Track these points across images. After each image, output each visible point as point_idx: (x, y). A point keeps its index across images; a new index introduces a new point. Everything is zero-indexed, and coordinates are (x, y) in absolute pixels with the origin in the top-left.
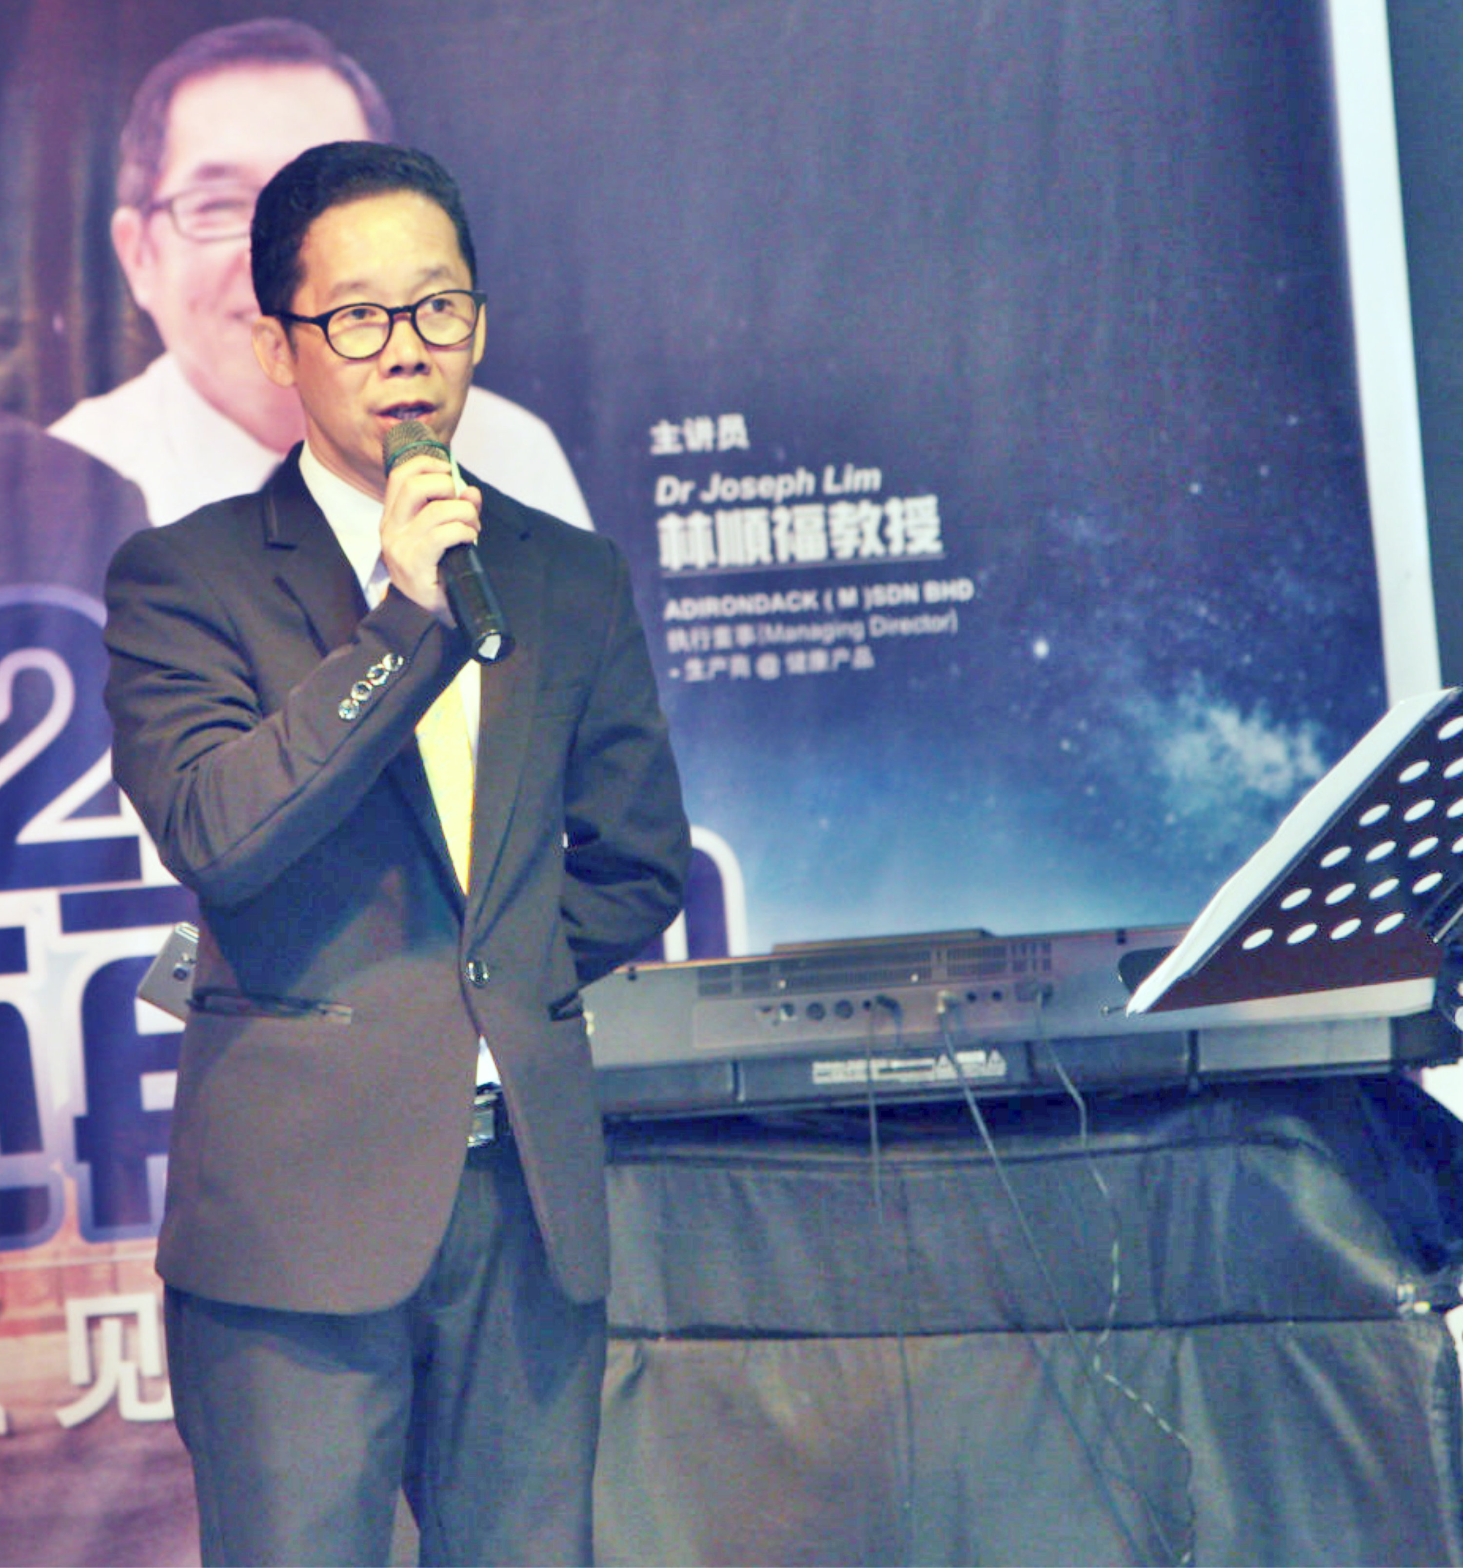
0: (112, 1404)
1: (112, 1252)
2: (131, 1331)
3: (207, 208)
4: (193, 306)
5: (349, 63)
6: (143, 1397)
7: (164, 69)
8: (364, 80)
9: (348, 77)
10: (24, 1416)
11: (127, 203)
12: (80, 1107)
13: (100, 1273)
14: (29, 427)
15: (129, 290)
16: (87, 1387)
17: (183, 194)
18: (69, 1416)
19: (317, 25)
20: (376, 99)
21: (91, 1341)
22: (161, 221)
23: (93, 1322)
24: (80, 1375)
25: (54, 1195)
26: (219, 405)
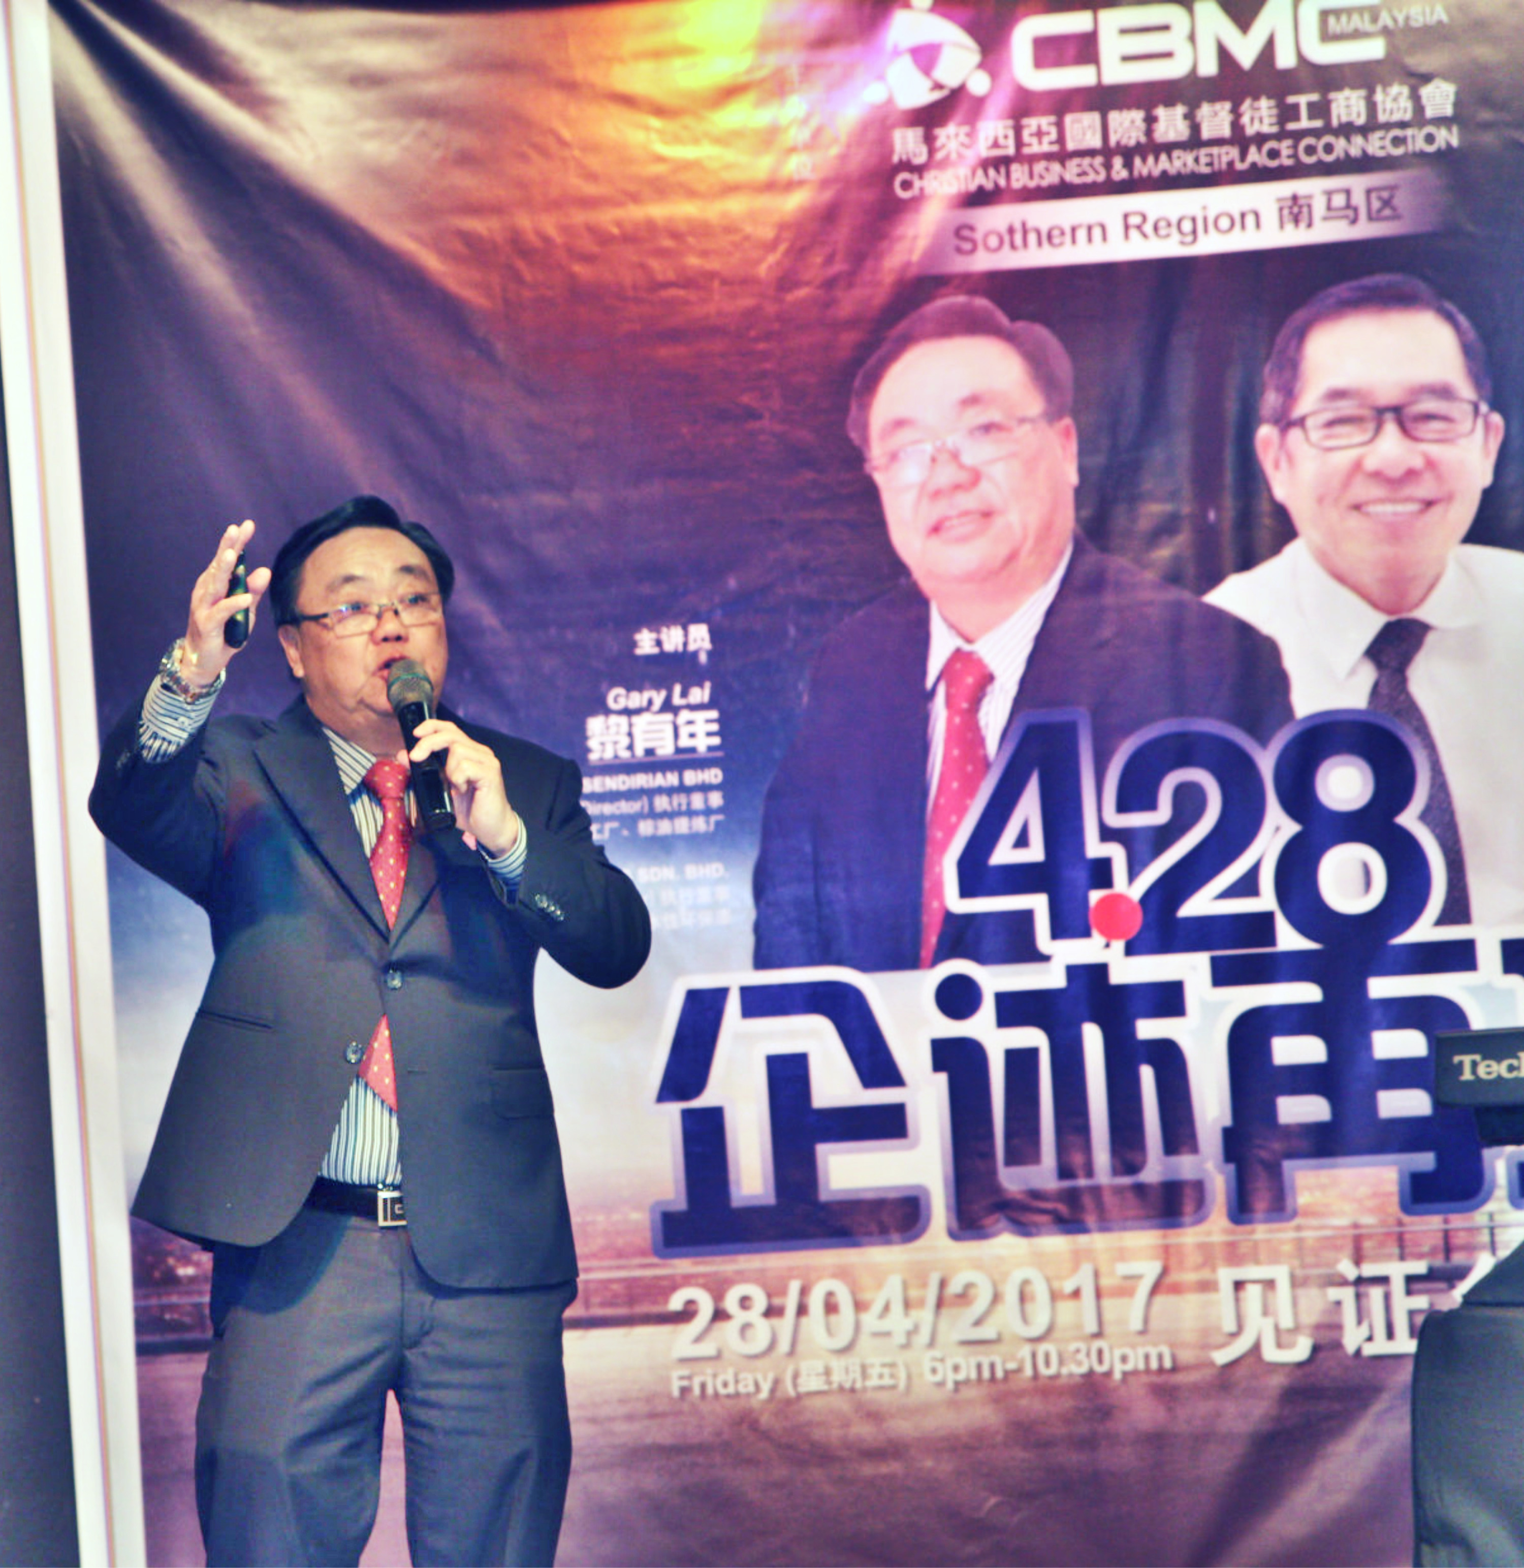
0: (1256, 1349)
1: (1253, 1232)
2: (1270, 1294)
3: (1331, 424)
4: (1320, 500)
5: (1450, 306)
6: (1279, 1345)
7: (1300, 315)
8: (1462, 319)
9: (1449, 318)
10: (1187, 1356)
11: (1268, 421)
12: (1228, 1121)
13: (1243, 1249)
14: (1187, 595)
15: (1269, 490)
16: (1234, 1335)
17: (1314, 413)
18: (1222, 1357)
19: (1424, 278)
20: (1472, 335)
21: (1237, 1300)
22: (1295, 434)
23: (1239, 1285)
24: (1229, 1325)
25: (1208, 1186)
26: (1340, 578)
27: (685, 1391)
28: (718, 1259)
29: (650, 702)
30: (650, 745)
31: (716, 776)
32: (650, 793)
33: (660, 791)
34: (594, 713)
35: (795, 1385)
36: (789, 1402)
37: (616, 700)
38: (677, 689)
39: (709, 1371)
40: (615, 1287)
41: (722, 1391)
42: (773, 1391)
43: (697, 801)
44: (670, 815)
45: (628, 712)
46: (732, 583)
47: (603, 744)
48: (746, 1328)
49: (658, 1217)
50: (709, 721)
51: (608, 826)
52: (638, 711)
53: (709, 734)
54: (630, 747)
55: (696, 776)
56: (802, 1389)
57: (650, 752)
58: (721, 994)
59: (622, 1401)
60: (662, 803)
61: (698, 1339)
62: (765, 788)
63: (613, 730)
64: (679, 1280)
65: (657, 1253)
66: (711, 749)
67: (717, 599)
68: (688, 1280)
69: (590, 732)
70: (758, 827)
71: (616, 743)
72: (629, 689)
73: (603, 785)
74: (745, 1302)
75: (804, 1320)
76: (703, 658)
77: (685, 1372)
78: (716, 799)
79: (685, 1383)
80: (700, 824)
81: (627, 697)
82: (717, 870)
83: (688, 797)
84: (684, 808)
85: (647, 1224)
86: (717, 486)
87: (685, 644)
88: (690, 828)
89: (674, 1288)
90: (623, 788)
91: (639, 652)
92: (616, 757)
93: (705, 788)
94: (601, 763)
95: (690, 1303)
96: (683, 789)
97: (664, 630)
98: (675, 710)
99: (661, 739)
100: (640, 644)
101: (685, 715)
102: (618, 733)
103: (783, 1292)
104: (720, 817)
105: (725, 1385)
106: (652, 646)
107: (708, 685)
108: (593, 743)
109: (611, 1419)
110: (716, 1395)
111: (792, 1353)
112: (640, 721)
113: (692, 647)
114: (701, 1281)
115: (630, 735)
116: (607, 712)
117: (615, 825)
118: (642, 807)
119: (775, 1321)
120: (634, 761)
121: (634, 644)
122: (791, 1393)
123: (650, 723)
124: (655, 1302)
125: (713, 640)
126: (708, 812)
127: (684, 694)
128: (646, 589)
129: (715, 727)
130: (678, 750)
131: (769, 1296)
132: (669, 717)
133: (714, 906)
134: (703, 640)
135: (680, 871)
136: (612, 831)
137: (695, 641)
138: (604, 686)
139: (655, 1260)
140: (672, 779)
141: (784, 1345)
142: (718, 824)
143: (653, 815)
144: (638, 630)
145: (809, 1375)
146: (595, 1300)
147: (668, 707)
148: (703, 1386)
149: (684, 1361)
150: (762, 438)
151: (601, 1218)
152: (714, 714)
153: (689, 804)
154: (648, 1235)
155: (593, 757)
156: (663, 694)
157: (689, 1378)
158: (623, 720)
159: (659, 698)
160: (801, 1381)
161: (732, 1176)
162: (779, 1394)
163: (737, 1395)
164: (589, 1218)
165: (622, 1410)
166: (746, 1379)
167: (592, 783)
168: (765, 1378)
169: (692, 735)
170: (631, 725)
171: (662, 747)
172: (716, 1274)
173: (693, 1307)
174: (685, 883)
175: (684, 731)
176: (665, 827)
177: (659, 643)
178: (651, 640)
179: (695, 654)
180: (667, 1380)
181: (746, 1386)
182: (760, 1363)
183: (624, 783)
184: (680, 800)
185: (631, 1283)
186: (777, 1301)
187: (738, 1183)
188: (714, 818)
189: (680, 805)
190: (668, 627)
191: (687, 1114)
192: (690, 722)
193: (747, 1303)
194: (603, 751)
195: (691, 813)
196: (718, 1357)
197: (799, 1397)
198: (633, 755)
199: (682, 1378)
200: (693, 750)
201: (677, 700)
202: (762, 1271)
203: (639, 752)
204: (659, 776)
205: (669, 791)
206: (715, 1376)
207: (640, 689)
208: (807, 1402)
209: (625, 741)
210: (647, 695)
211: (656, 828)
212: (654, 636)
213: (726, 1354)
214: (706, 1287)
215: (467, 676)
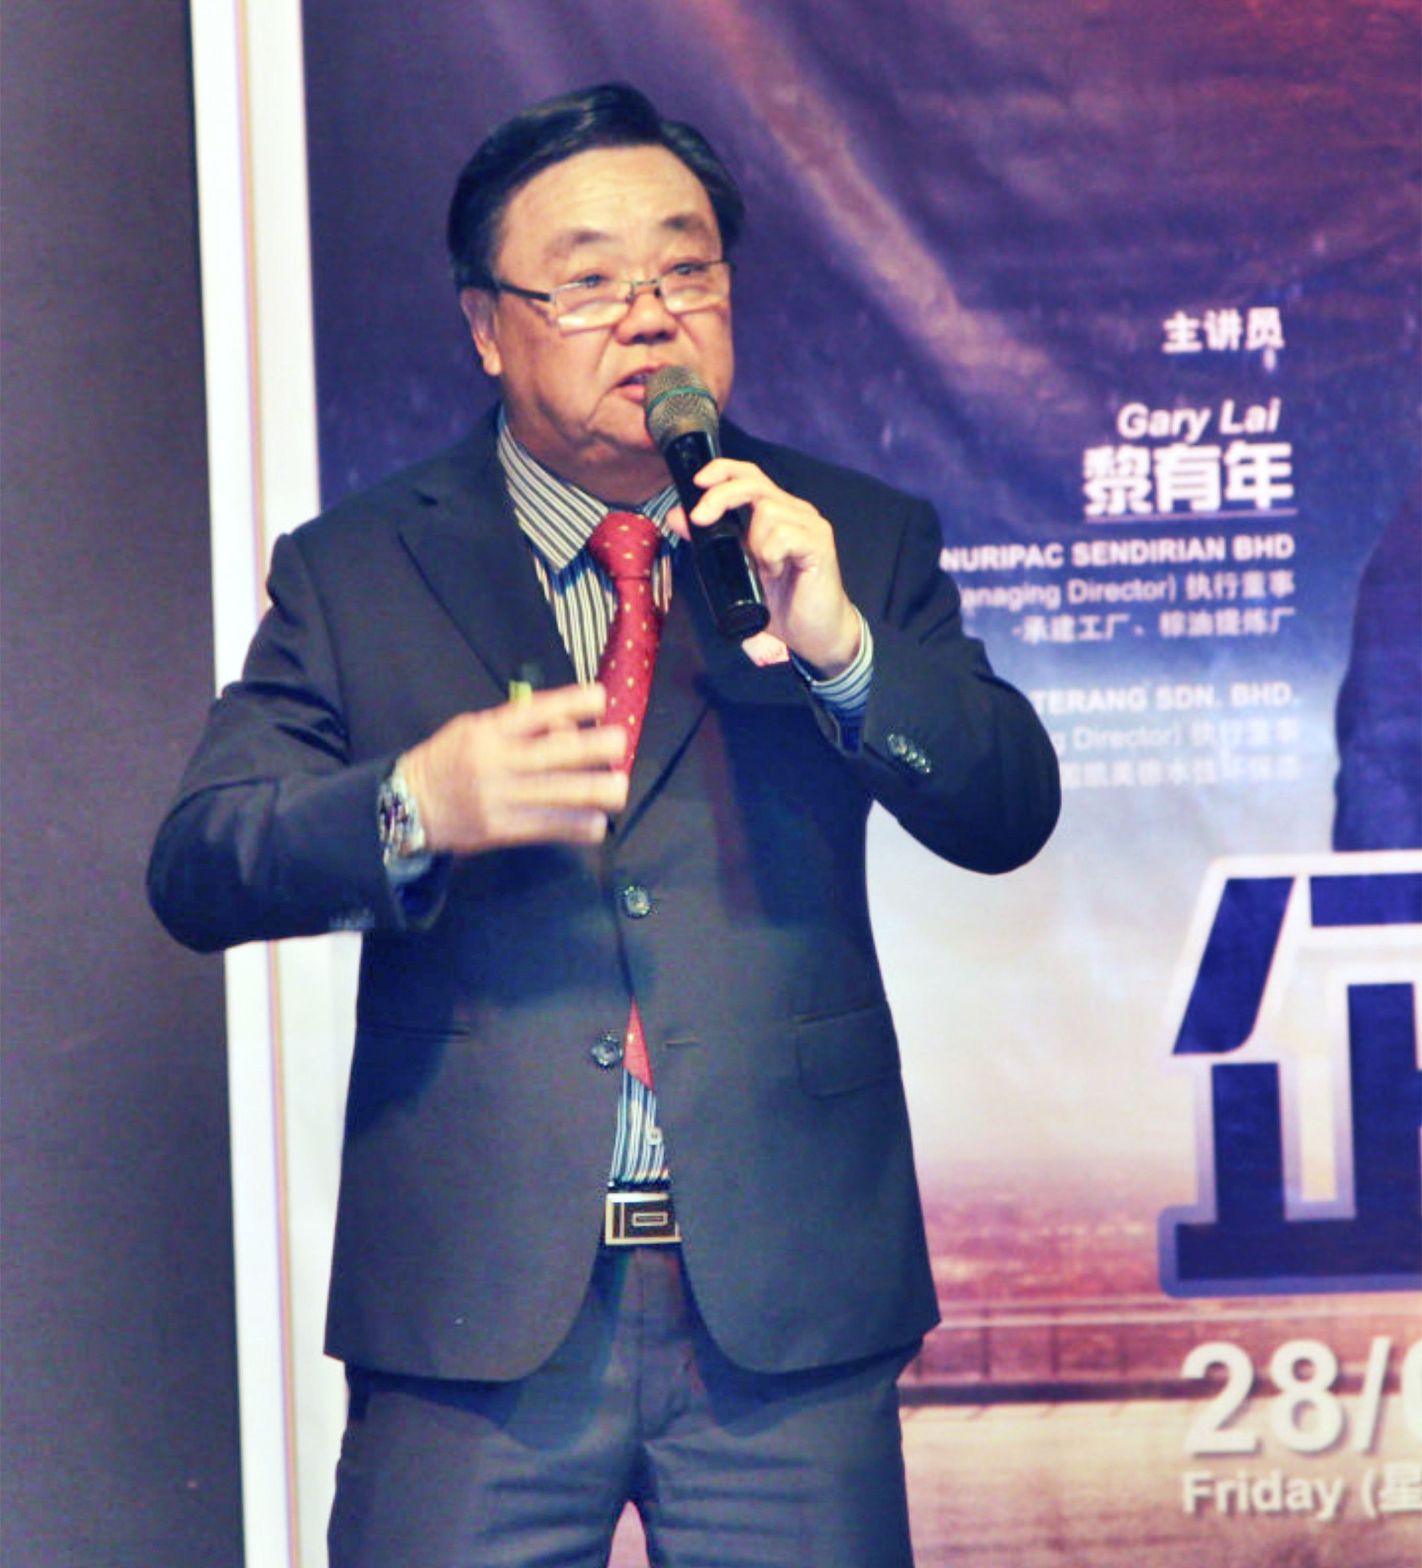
27: (1203, 1503)
28: (1262, 1300)
29: (1185, 427)
30: (1182, 494)
31: (1284, 547)
32: (1182, 570)
33: (1195, 566)
34: (1097, 443)
35: (1376, 1501)
36: (1365, 1526)
37: (1130, 423)
38: (1228, 408)
39: (1242, 1474)
40: (1100, 1338)
41: (1261, 1506)
42: (1340, 1509)
43: (1253, 584)
44: (1212, 606)
45: (1150, 442)
46: (1320, 245)
47: (1108, 491)
48: (1300, 1409)
49: (1171, 1233)
50: (1276, 460)
51: (1112, 619)
52: (1166, 441)
53: (1275, 481)
54: (1152, 497)
55: (1254, 546)
56: (1386, 1507)
57: (1181, 505)
58: (1283, 886)
59: (1105, 1517)
60: (1197, 586)
61: (1226, 1424)
62: (1359, 568)
63: (1125, 469)
64: (1200, 1331)
65: (1167, 1287)
66: (1277, 503)
67: (1295, 270)
68: (1214, 1332)
69: (1088, 473)
70: (1347, 628)
71: (1128, 490)
72: (1153, 406)
73: (1107, 554)
74: (1302, 1369)
75: (1394, 1400)
76: (1270, 361)
77: (1205, 1475)
78: (1283, 583)
79: (1204, 1491)
80: (1256, 621)
81: (1149, 418)
82: (1281, 693)
83: (1240, 577)
84: (1232, 594)
85: (1153, 1241)
86: (1304, 92)
87: (1243, 338)
88: (1241, 626)
89: (1192, 1342)
90: (1137, 560)
91: (1169, 348)
92: (1129, 511)
93: (1266, 565)
94: (1104, 520)
95: (1216, 1366)
96: (1231, 565)
97: (1211, 315)
98: (1225, 442)
99: (1201, 486)
100: (1173, 336)
101: (1238, 450)
102: (1132, 474)
103: (1363, 1355)
104: (1289, 611)
105: (1267, 1496)
106: (1190, 341)
107: (1276, 404)
108: (1093, 489)
109: (1087, 1543)
110: (1252, 1512)
111: (1372, 1450)
112: (1168, 457)
113: (1253, 343)
114: (1235, 1333)
115: (1152, 477)
116: (1117, 441)
117: (1123, 618)
118: (1167, 591)
119: (1349, 1401)
120: (1157, 518)
121: (1163, 337)
122: (1370, 1511)
123: (1184, 461)
124: (1160, 1364)
125: (1287, 331)
126: (1270, 602)
127: (1239, 417)
128: (1184, 250)
129: (1284, 470)
130: (1226, 504)
131: (1341, 1360)
132: (1213, 451)
133: (1274, 751)
134: (1271, 332)
135: (1223, 694)
136: (1119, 628)
137: (1258, 333)
138: (1113, 402)
139: (1163, 1298)
140: (1215, 549)
141: (1360, 1438)
142: (1284, 621)
143: (1185, 605)
144: (1170, 315)
145: (1398, 1485)
146: (1067, 1357)
147: (1211, 435)
148: (1232, 1498)
149: (1203, 1457)
150: (1374, 18)
151: (1080, 1231)
152: (1284, 450)
153: (1240, 589)
154: (1153, 1258)
155: (1093, 510)
156: (1206, 415)
157: (1211, 1483)
158: (1142, 455)
159: (1198, 422)
160: (1384, 1494)
161: (1289, 1170)
162: (1350, 1513)
163: (1285, 1512)
164: (1063, 1230)
165: (1105, 1530)
166: (1298, 1488)
167: (1090, 552)
168: (1329, 1489)
169: (1249, 482)
170: (1153, 463)
171: (1202, 498)
172: (1257, 1323)
173: (1218, 1374)
174: (1230, 712)
175: (1237, 475)
176: (1201, 624)
177: (1201, 335)
178: (1190, 329)
179: (1258, 354)
180: (1177, 1485)
181: (1299, 1499)
182: (1320, 1464)
183: (1139, 552)
184: (1226, 582)
185: (1122, 1332)
186: (1352, 1369)
187: (1298, 1185)
188: (1278, 613)
189: (1225, 590)
190: (1217, 311)
191: (1220, 1073)
192: (1246, 461)
193: (1305, 1371)
194: (1109, 502)
195: (1242, 604)
196: (1257, 1451)
197: (1381, 1519)
198: (1155, 510)
199: (1199, 1483)
200: (1249, 504)
201: (1227, 426)
202: (1329, 1321)
203: (1165, 504)
204: (1195, 544)
205: (1211, 568)
206: (1251, 1482)
207: (1170, 408)
208: (1392, 1527)
209: (1143, 487)
210: (1180, 416)
211: (1187, 625)
212: (1194, 323)
213: (1270, 1451)
214: (1240, 1342)
215: (899, 376)
